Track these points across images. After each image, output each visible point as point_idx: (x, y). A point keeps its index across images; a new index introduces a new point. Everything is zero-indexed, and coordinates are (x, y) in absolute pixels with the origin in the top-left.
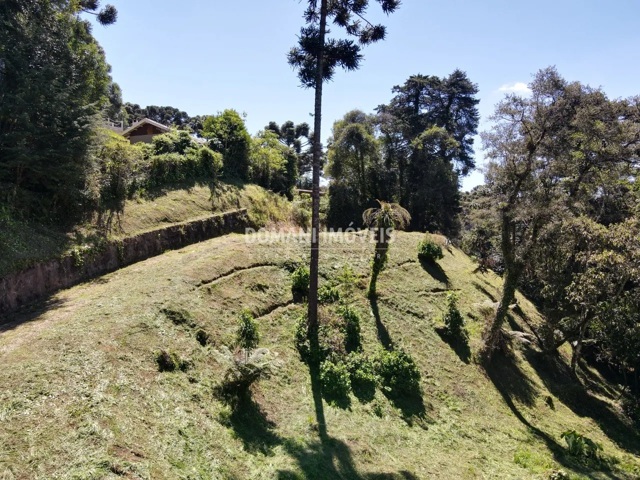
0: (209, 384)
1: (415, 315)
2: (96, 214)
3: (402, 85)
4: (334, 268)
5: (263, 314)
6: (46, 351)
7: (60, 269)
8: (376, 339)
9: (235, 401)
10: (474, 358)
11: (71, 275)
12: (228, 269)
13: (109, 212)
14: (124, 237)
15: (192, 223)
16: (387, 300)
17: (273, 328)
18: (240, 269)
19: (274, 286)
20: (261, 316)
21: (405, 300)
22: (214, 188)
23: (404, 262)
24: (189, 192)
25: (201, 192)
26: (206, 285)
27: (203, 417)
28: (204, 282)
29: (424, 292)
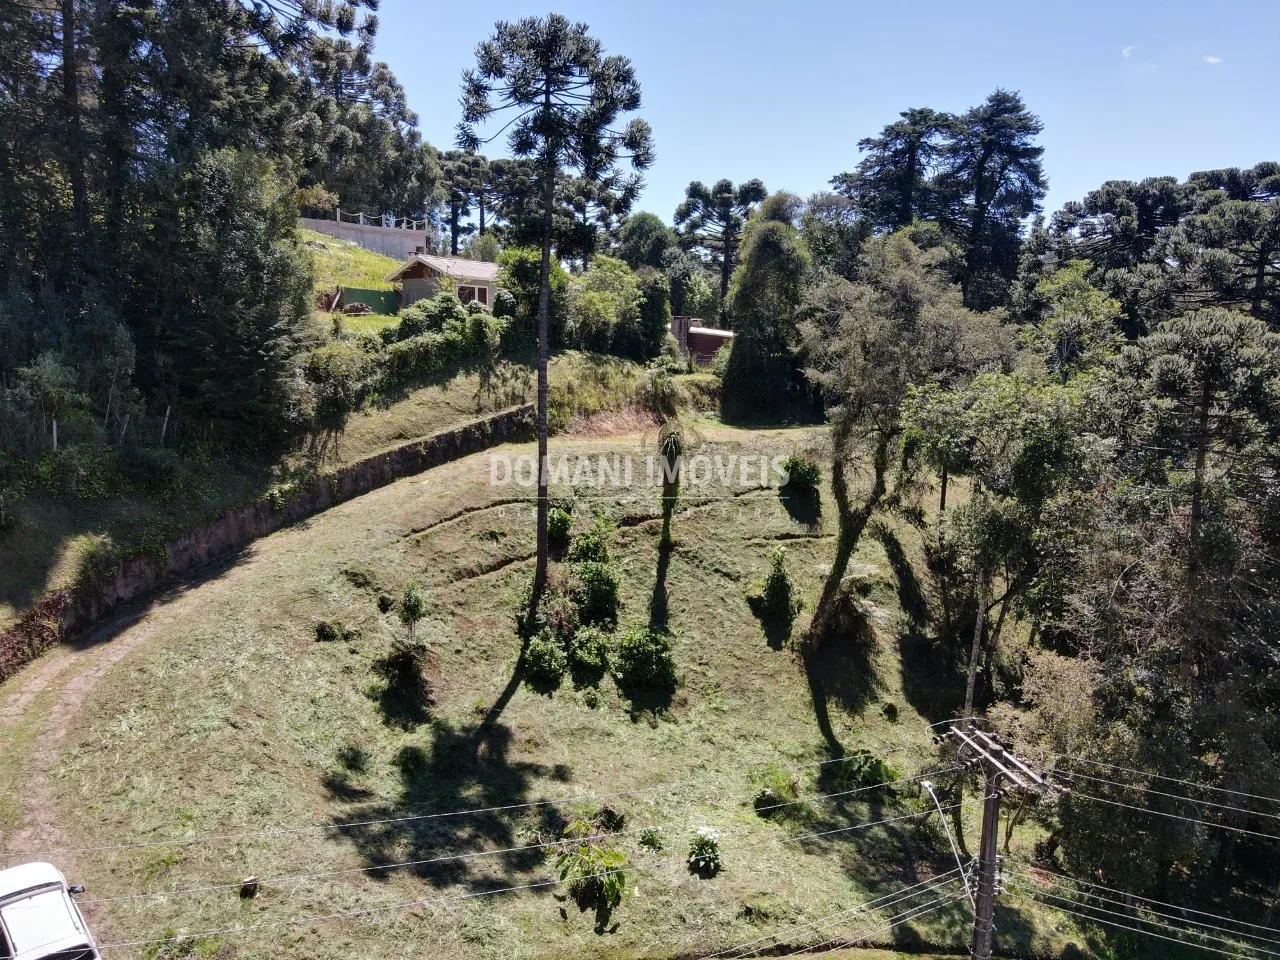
0: (372, 656)
1: (727, 575)
2: (309, 438)
3: (877, 136)
4: (619, 504)
5: (488, 572)
6: (212, 616)
7: (257, 515)
8: (644, 609)
9: (394, 676)
10: (793, 643)
11: (270, 520)
12: (454, 511)
13: (325, 434)
14: (340, 466)
15: (437, 437)
16: (687, 553)
17: (494, 591)
18: (473, 509)
19: (515, 533)
20: (483, 573)
21: (718, 553)
22: (488, 376)
23: (750, 490)
24: (445, 388)
25: (465, 384)
26: (416, 535)
27: (348, 688)
28: (415, 531)
29: (756, 541)
